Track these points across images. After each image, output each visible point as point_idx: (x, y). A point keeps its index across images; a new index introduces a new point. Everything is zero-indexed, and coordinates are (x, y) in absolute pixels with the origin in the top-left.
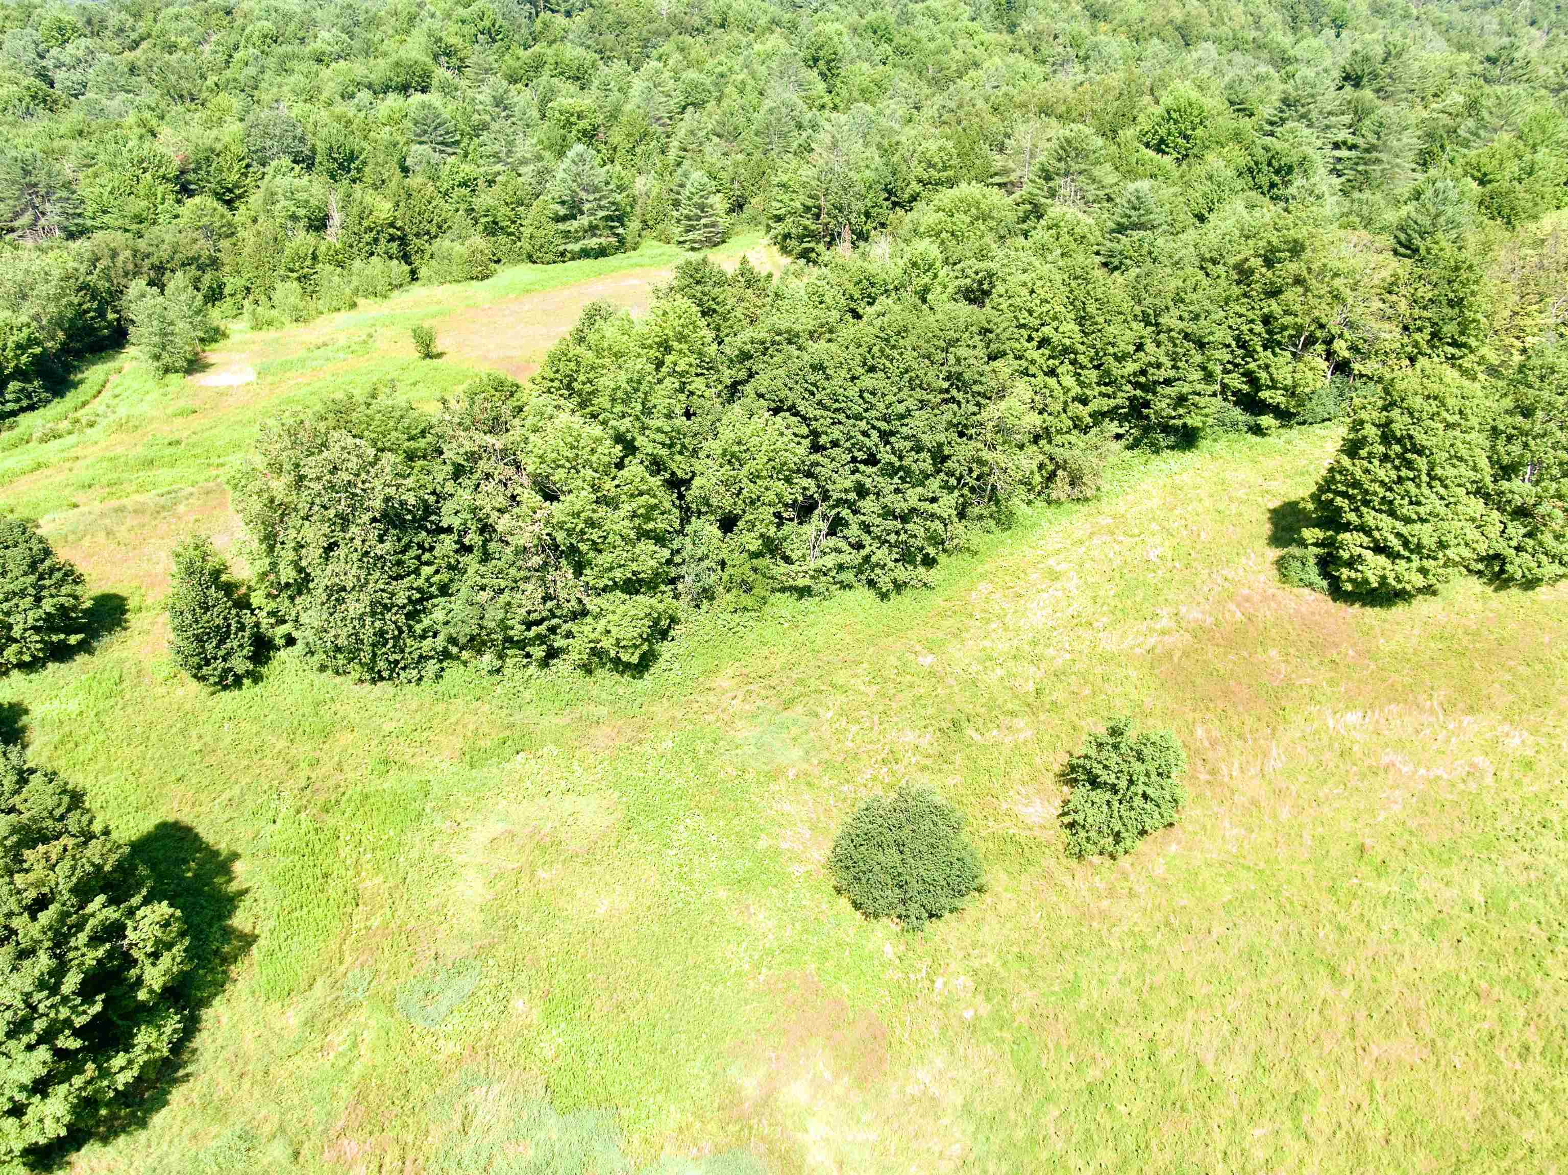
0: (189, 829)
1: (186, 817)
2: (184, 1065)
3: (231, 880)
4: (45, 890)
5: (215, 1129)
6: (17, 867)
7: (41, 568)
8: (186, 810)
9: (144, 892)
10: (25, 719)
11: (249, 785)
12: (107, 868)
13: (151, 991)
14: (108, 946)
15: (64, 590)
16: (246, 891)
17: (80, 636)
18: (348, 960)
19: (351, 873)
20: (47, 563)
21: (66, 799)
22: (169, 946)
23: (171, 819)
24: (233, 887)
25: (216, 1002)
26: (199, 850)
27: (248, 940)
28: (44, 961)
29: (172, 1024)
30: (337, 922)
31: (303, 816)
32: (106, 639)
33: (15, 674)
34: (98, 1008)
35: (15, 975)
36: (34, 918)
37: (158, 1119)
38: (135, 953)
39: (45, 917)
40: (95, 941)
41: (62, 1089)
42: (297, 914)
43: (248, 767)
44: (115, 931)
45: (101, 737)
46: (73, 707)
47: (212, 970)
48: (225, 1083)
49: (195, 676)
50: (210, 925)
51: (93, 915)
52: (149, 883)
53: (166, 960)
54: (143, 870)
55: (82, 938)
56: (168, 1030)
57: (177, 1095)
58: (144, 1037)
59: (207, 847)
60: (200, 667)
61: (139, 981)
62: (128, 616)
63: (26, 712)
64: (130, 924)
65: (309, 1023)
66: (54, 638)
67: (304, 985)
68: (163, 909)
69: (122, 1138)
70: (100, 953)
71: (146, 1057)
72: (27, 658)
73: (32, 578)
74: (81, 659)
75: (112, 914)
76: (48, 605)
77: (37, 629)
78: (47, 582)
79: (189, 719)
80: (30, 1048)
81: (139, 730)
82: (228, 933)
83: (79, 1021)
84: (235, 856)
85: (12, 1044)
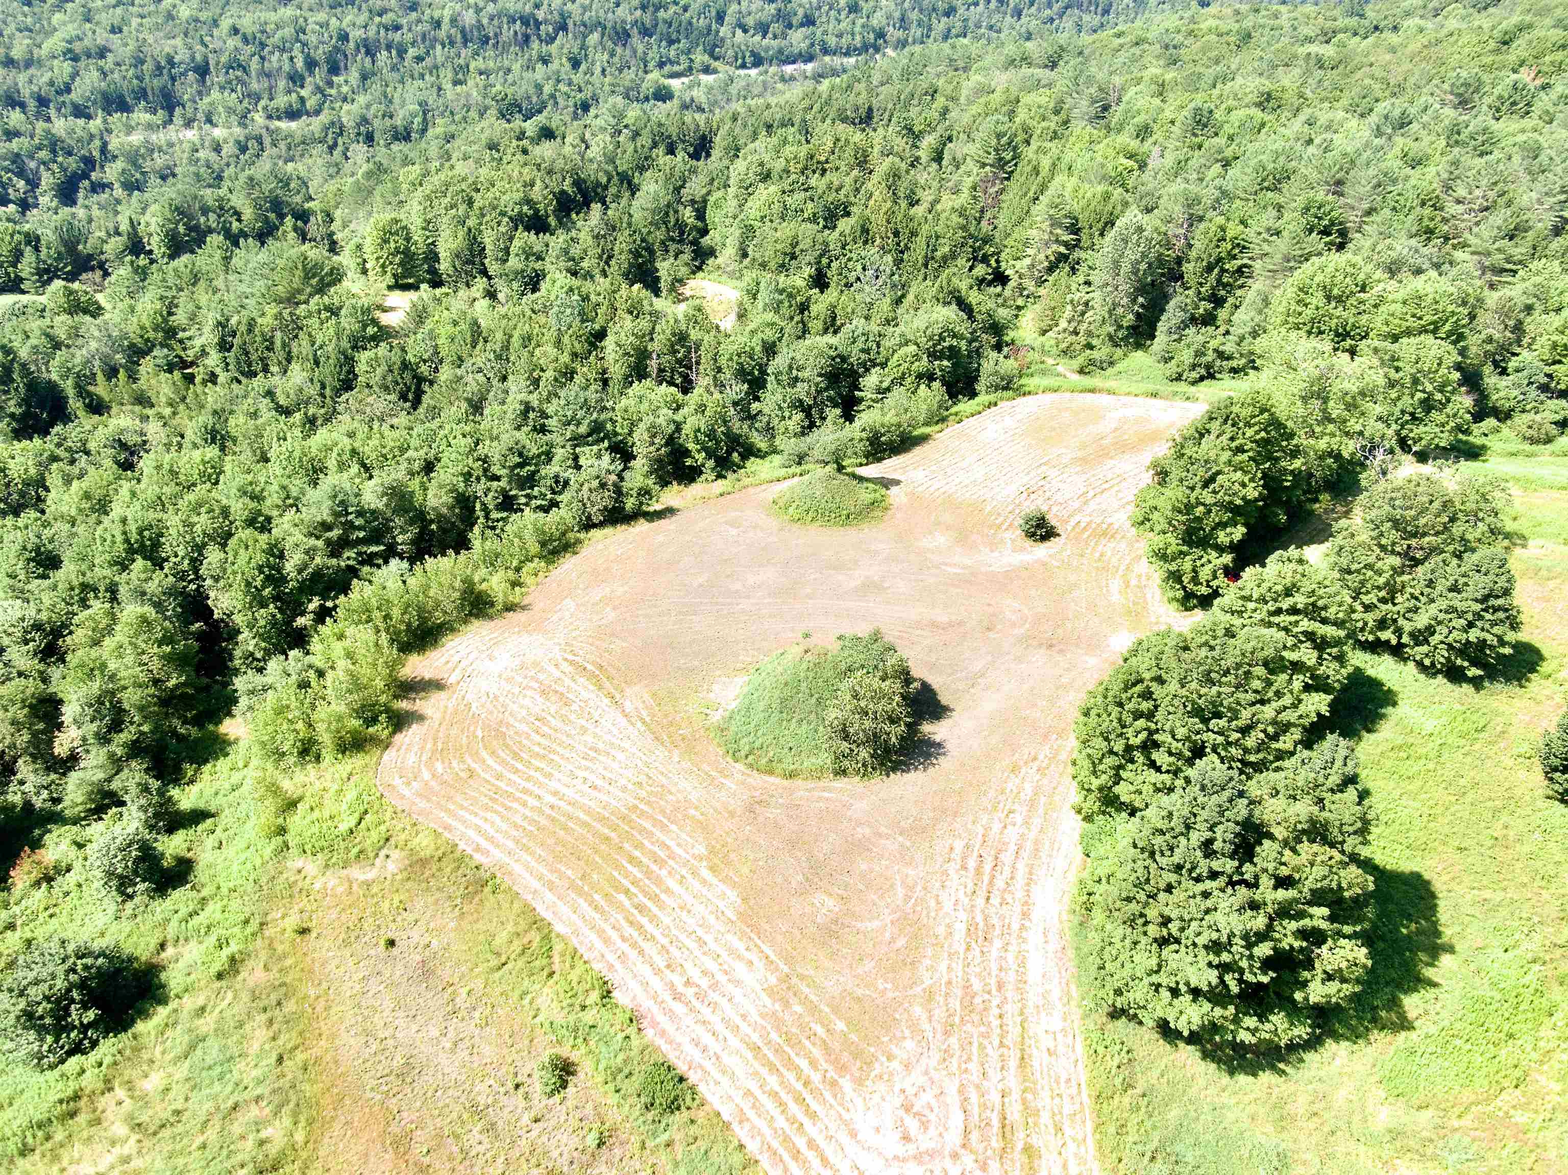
0: (1433, 896)
1: (1438, 886)
2: (1288, 1063)
3: (1432, 965)
5: (1269, 1128)
7: (1492, 602)
8: (1445, 878)
9: (1358, 928)
10: (1389, 710)
11: (1513, 901)
12: (1346, 894)
13: (1306, 999)
14: (1305, 944)
15: (1495, 630)
16: (1435, 985)
17: (1479, 672)
18: (1467, 1121)
19: (1535, 1056)
20: (1500, 602)
22: (1344, 980)
23: (1426, 876)
24: (1428, 973)
25: (1344, 1044)
26: (1427, 919)
27: (1404, 1024)
29: (1302, 1031)
30: (1486, 1082)
31: (1536, 967)
32: (1499, 686)
33: (1411, 664)
34: (1265, 979)
36: (1275, 888)
37: (1242, 1079)
38: (1317, 965)
39: (1282, 894)
40: (1302, 934)
41: (1207, 1006)
42: (1458, 1042)
43: (1525, 885)
44: (1316, 937)
45: (1431, 766)
46: (1429, 726)
47: (1360, 1019)
48: (1301, 1105)
49: (1547, 773)
50: (1387, 984)
51: (1311, 917)
52: (1367, 925)
53: (1333, 987)
55: (1293, 925)
56: (1296, 1032)
57: (1266, 1077)
58: (1278, 1019)
59: (1435, 924)
60: (1555, 769)
61: (1304, 984)
62: (1532, 676)
63: (1394, 704)
64: (1330, 942)
65: (1395, 1134)
66: (1459, 662)
67: (1415, 1102)
68: (1361, 954)
69: (1213, 1066)
70: (1297, 944)
71: (1267, 1036)
72: (1427, 662)
73: (1478, 607)
74: (1467, 688)
75: (1324, 925)
76: (1474, 635)
77: (1450, 647)
78: (1488, 616)
79: (1511, 802)
80: (1210, 965)
81: (1462, 782)
82: (1394, 1004)
83: (1249, 977)
84: (1451, 949)
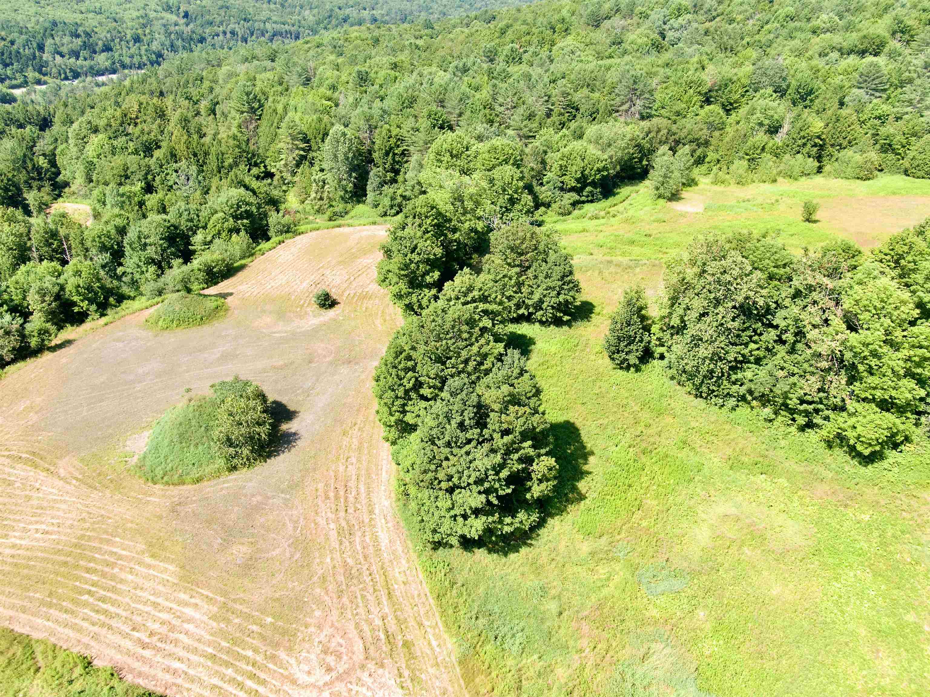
0: (578, 430)
1: (578, 424)
2: (531, 538)
3: (586, 464)
4: (511, 427)
5: (532, 577)
6: (504, 411)
7: (566, 279)
8: (580, 420)
9: (548, 449)
10: (533, 347)
11: (613, 422)
12: (538, 430)
13: (532, 496)
14: (524, 466)
15: (571, 294)
16: (590, 473)
17: (569, 318)
18: (623, 535)
19: (642, 491)
20: (569, 278)
21: (534, 390)
22: (548, 480)
23: (572, 421)
24: (585, 468)
25: (556, 518)
26: (578, 442)
27: (582, 497)
28: (498, 459)
29: (535, 517)
30: (625, 513)
31: (631, 450)
32: (579, 323)
33: (537, 324)
34: (509, 491)
35: (486, 458)
36: (502, 437)
37: (513, 556)
38: (533, 475)
39: (507, 439)
40: (520, 460)
41: (484, 518)
42: (608, 497)
43: (615, 412)
44: (528, 460)
45: (559, 368)
46: (553, 350)
47: (561, 502)
48: (544, 559)
49: (610, 356)
50: (568, 480)
51: (524, 448)
52: (551, 446)
53: (543, 486)
54: (551, 439)
55: (516, 456)
56: (532, 519)
57: (524, 550)
58: (522, 515)
59: (582, 443)
60: (614, 353)
61: (530, 489)
62: (593, 315)
63: (534, 344)
64: (536, 460)
65: (592, 554)
66: (558, 314)
67: (597, 535)
68: (552, 461)
69: (495, 555)
70: (520, 467)
71: (518, 525)
72: (544, 319)
73: (560, 283)
74: (566, 328)
75: (531, 452)
76: (561, 298)
77: (553, 307)
78: (565, 287)
79: (599, 376)
80: (480, 493)
81: (575, 372)
82: (574, 489)
83: (501, 493)
84: (592, 453)
85: (474, 487)
